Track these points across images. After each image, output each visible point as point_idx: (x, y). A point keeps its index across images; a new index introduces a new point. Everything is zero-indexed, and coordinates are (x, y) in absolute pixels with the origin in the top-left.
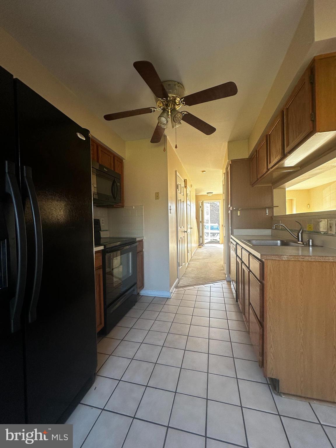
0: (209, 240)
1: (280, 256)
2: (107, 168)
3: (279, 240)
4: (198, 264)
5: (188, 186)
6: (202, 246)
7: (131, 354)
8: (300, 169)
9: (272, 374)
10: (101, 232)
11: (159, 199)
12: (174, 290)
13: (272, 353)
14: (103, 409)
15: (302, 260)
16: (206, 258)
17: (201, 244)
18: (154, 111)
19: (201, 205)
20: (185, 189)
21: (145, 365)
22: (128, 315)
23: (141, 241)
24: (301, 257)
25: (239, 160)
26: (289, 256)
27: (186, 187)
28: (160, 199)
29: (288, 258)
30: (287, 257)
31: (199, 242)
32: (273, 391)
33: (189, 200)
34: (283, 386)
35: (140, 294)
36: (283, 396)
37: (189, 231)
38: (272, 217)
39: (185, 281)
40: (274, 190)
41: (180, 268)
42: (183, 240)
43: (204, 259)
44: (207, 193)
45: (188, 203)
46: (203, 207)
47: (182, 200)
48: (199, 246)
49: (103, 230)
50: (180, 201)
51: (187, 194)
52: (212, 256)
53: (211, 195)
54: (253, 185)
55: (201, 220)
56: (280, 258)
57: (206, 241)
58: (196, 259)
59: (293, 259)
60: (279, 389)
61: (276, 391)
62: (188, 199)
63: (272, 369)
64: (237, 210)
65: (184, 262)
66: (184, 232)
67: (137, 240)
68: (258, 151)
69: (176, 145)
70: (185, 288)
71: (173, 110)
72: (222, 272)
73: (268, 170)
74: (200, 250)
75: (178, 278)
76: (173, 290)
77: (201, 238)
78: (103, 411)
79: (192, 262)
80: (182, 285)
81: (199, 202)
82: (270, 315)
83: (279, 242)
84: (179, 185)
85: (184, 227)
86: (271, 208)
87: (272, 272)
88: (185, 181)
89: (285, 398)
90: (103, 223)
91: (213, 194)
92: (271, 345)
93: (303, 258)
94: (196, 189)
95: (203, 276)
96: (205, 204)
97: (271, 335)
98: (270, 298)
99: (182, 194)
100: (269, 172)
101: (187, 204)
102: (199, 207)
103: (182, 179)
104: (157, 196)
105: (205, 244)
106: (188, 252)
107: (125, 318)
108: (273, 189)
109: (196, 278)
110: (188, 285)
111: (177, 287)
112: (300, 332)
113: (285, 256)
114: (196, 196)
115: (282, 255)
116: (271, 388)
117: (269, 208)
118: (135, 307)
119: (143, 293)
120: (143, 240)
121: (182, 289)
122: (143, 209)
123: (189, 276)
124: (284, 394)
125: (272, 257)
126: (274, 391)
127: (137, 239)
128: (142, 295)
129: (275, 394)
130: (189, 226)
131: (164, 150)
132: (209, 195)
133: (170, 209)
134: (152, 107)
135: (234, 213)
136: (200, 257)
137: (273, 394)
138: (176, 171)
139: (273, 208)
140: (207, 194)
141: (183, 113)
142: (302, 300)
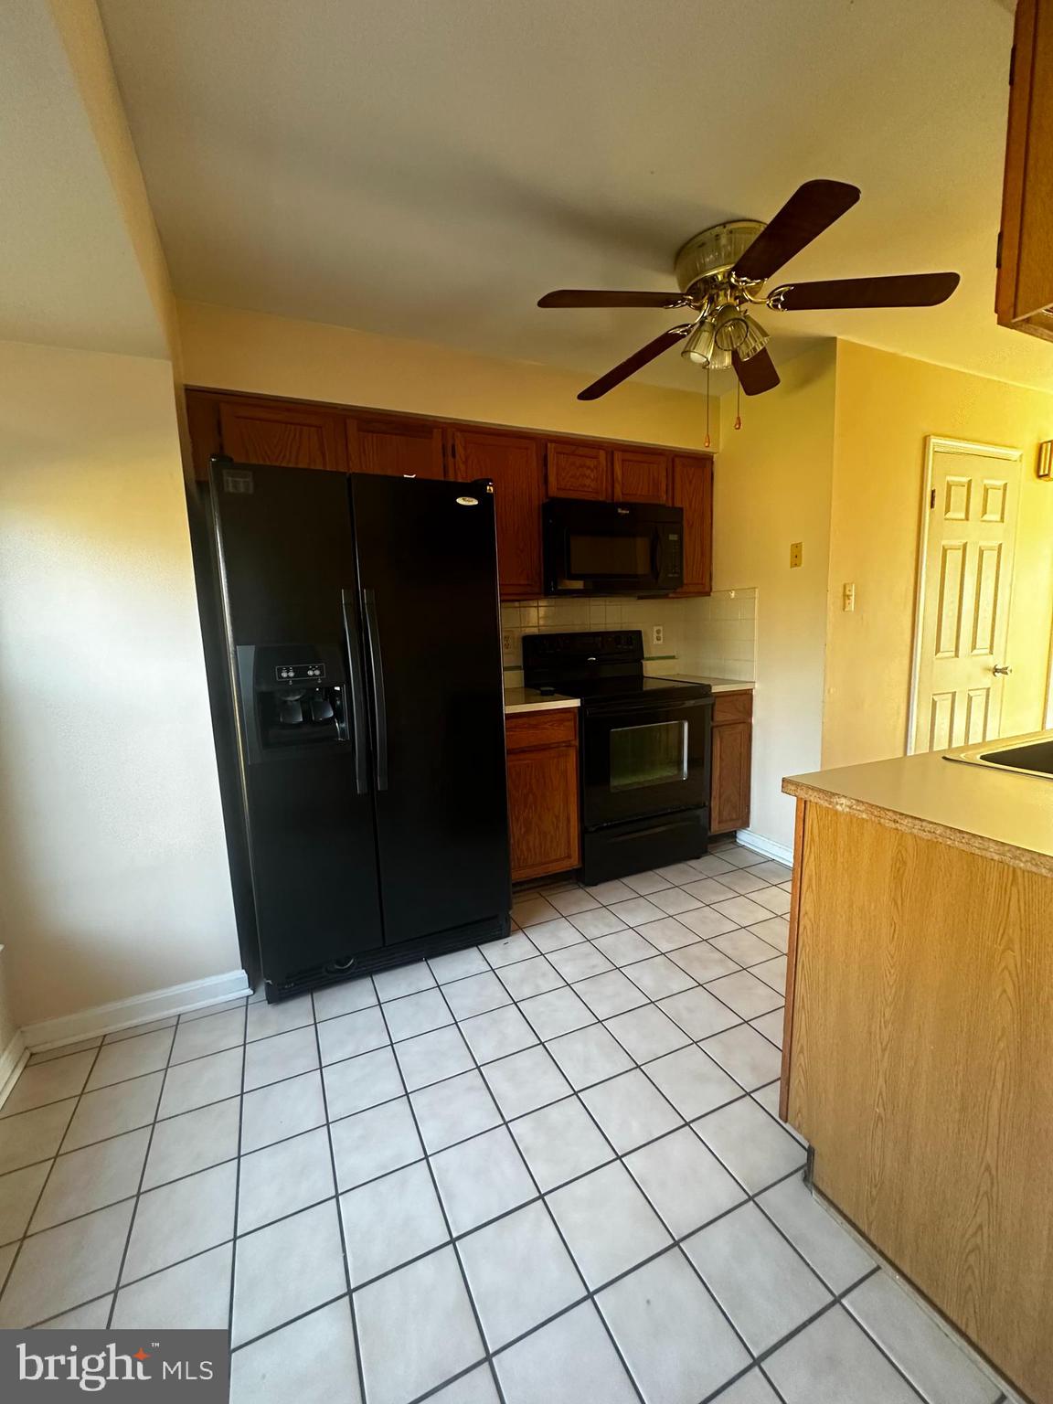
1: (831, 797)
2: (623, 505)
7: (592, 932)
10: (644, 662)
11: (801, 564)
14: (493, 970)
15: (894, 825)
20: (1038, 489)
21: (598, 959)
22: (661, 871)
23: (745, 694)
24: (890, 814)
26: (854, 802)
27: (1047, 475)
28: (803, 565)
29: (850, 807)
30: (849, 803)
35: (737, 840)
49: (648, 656)
56: (830, 803)
59: (865, 816)
66: (986, 670)
67: (716, 689)
69: (739, 418)
78: (492, 972)
82: (803, 962)
84: (959, 489)
85: (991, 653)
87: (817, 839)
88: (1044, 452)
90: (658, 639)
92: (802, 1047)
93: (897, 822)
104: (796, 556)
107: (650, 873)
112: (879, 1052)
113: (843, 801)
115: (834, 794)
118: (693, 863)
119: (744, 838)
120: (751, 689)
122: (755, 598)
124: (822, 1194)
125: (810, 793)
127: (713, 687)
128: (742, 843)
133: (846, 596)
142: (892, 957)
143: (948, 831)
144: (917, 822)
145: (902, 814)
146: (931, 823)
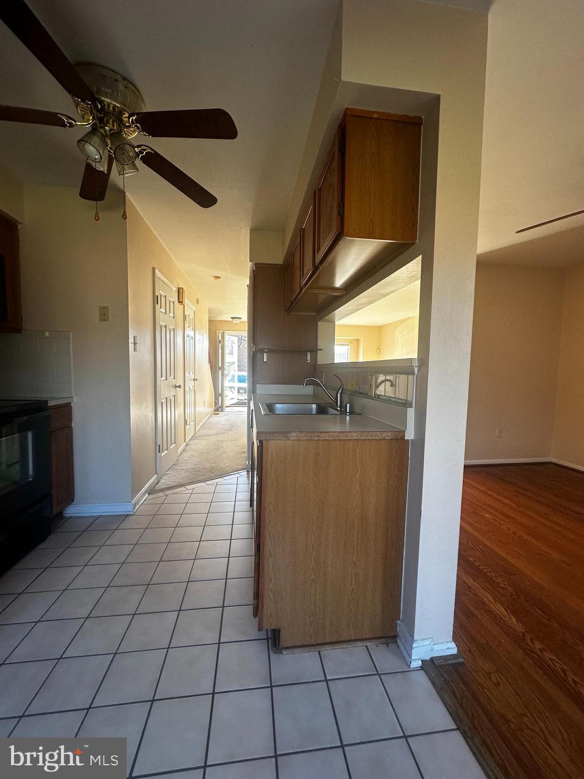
0: (236, 401)
1: (286, 434)
3: (314, 404)
4: (204, 445)
5: (186, 301)
6: (222, 411)
8: (345, 293)
9: (270, 623)
11: (108, 320)
12: (145, 497)
13: (272, 591)
15: (317, 438)
16: (222, 433)
17: (218, 408)
18: (71, 125)
19: (220, 339)
20: (179, 307)
23: (67, 406)
25: (265, 266)
26: (299, 433)
27: (182, 302)
28: (110, 321)
30: (296, 434)
31: (216, 404)
32: (272, 648)
33: (191, 328)
34: (286, 638)
35: (64, 515)
36: (284, 653)
37: (190, 384)
38: (315, 365)
39: (173, 478)
40: (319, 323)
41: (163, 455)
42: (171, 402)
43: (217, 434)
44: (232, 318)
45: (190, 332)
46: (223, 342)
47: (171, 327)
48: (214, 411)
50: (163, 329)
51: (185, 317)
52: (233, 429)
53: (238, 321)
54: (288, 310)
55: (220, 366)
57: (228, 402)
58: (202, 436)
59: (304, 438)
60: (279, 644)
61: (276, 647)
62: (187, 325)
63: (270, 616)
64: (262, 351)
65: (175, 443)
66: (173, 386)
67: (51, 403)
68: (293, 254)
70: (167, 493)
71: (116, 136)
72: (243, 455)
73: (302, 289)
74: (215, 419)
75: (156, 473)
76: (142, 497)
77: (220, 397)
79: (195, 441)
80: (164, 487)
81: (217, 332)
82: (269, 531)
83: (314, 406)
84: (163, 299)
85: (174, 378)
86: (315, 351)
87: (275, 459)
88: (180, 291)
89: (287, 654)
91: (241, 320)
92: (271, 578)
93: (318, 436)
94: (209, 308)
95: (208, 465)
96: (227, 337)
97: (271, 562)
98: (270, 503)
99: (172, 315)
100: (303, 291)
101: (186, 335)
102: (218, 342)
103: (171, 286)
104: (104, 315)
105: (226, 407)
106: (186, 423)
108: (318, 321)
109: (195, 471)
110: (175, 484)
111: (151, 492)
113: (293, 434)
114: (209, 321)
115: (289, 432)
116: (270, 644)
117: (311, 351)
119: (72, 511)
120: (70, 403)
121: (161, 494)
122: (70, 339)
123: (182, 468)
124: (287, 648)
125: (275, 435)
126: (274, 648)
128: (70, 515)
129: (274, 652)
130: (190, 376)
131: (97, 218)
132: (235, 321)
133: (135, 344)
134: (64, 115)
135: (259, 355)
136: (212, 432)
137: (271, 652)
138: (154, 269)
139: (316, 352)
140: (231, 320)
141: (145, 150)
142: (315, 500)
143: (339, 434)
144: (327, 434)
145: (321, 432)
146: (333, 432)
